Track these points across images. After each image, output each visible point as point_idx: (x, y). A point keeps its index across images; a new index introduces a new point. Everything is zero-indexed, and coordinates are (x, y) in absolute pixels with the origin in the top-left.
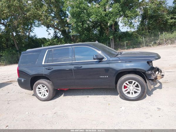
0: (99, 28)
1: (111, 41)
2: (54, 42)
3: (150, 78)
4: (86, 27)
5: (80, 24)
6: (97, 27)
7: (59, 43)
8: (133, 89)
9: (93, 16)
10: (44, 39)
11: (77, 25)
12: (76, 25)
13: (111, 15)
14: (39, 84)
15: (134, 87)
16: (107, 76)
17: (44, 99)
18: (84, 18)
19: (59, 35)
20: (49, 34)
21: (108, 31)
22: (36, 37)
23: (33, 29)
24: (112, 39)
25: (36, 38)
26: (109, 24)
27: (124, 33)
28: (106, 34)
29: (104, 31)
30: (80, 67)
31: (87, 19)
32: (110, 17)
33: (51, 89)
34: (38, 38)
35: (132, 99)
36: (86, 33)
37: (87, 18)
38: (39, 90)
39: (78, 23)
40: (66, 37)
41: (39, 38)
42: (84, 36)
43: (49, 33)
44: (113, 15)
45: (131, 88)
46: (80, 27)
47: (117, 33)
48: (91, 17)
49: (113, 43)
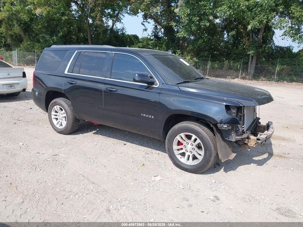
0: (234, 33)
1: (250, 60)
2: (149, 45)
3: (227, 139)
4: (205, 25)
5: (196, 19)
6: (232, 29)
7: (158, 48)
8: (192, 151)
9: (222, 8)
10: (136, 37)
11: (190, 20)
12: (188, 20)
13: (259, 9)
14: (56, 104)
15: (194, 147)
16: (153, 117)
17: (59, 130)
18: (206, 9)
19: (160, 35)
20: (145, 30)
21: (248, 40)
22: (124, 31)
23: (122, 17)
24: (252, 57)
25: (123, 34)
26: (249, 27)
27: (281, 48)
28: (244, 45)
29: (242, 38)
30: (114, 90)
31: (210, 11)
32: (255, 14)
33: (71, 117)
34: (127, 33)
35: (186, 167)
36: (206, 37)
37: (210, 9)
38: (56, 114)
39: (192, 18)
40: (171, 39)
41: (128, 35)
42: (201, 41)
43: (145, 28)
44: (261, 11)
45: (189, 147)
46: (196, 25)
47: (265, 48)
48: (219, 9)
49: (254, 65)
